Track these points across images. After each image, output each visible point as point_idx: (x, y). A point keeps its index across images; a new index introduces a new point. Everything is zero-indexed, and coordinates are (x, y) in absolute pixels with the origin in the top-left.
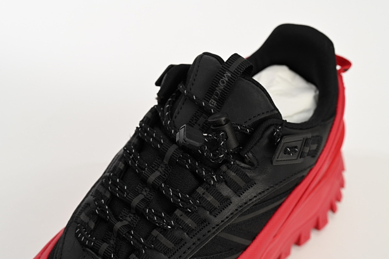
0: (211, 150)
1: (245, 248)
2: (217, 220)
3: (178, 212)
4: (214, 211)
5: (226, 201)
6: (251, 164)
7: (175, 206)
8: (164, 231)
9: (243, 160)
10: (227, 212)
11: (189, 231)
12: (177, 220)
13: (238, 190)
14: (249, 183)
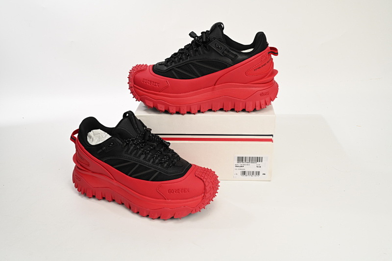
13: (200, 54)
14: (204, 53)
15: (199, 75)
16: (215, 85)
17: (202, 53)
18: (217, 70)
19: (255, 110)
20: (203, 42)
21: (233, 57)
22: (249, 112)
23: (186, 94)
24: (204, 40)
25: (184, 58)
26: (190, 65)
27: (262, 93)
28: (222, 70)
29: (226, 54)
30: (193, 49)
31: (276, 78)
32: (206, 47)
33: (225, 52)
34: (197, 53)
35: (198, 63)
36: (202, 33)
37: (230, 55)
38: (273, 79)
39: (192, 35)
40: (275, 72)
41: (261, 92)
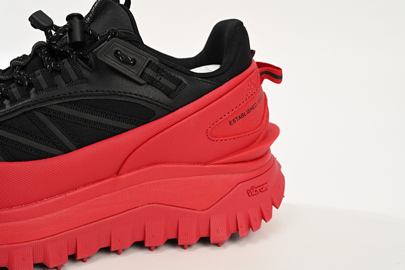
2: (38, 97)
4: (39, 89)
5: (55, 86)
10: (50, 94)
13: (68, 81)
14: (82, 78)
15: (68, 143)
16: (117, 174)
17: (74, 76)
18: (124, 125)
19: (234, 237)
20: (75, 46)
21: (172, 86)
22: (218, 245)
23: (31, 207)
24: (78, 38)
25: (17, 95)
26: (38, 114)
27: (252, 188)
28: (138, 125)
29: (153, 79)
30: (44, 67)
31: (276, 149)
32: (86, 60)
34: (58, 78)
35: (64, 110)
36: (70, 18)
37: (164, 81)
38: (268, 151)
39: (39, 20)
40: (272, 133)
41: (247, 185)
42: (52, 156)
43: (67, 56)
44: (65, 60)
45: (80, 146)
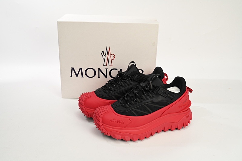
0: (146, 87)
1: (151, 113)
2: (145, 102)
3: (137, 98)
4: (144, 100)
5: (148, 99)
6: (155, 94)
7: (137, 97)
8: (133, 101)
9: (153, 92)
10: (147, 101)
11: (139, 103)
12: (137, 100)
13: (151, 98)
14: (153, 97)
15: (151, 112)
16: (160, 117)
18: (162, 107)
21: (172, 97)
24: (152, 88)
25: (139, 101)
26: (145, 106)
28: (165, 106)
30: (144, 94)
33: (169, 95)
34: (148, 97)
35: (151, 104)
41: (186, 116)
42: (147, 114)
43: (150, 92)
44: (149, 93)
45: (153, 112)
